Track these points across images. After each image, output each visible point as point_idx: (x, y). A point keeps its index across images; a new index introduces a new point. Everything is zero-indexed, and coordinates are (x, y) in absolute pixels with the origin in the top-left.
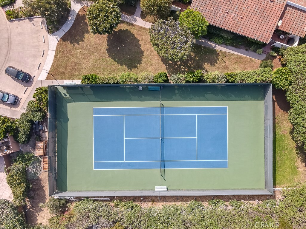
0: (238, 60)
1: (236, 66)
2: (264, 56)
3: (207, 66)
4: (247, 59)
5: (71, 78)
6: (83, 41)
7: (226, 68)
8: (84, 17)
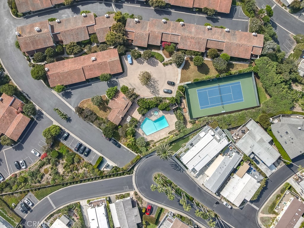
0: (241, 66)
1: (240, 68)
2: (249, 63)
3: (231, 69)
4: (244, 64)
5: (188, 81)
6: (189, 68)
7: (237, 69)
8: (188, 61)
